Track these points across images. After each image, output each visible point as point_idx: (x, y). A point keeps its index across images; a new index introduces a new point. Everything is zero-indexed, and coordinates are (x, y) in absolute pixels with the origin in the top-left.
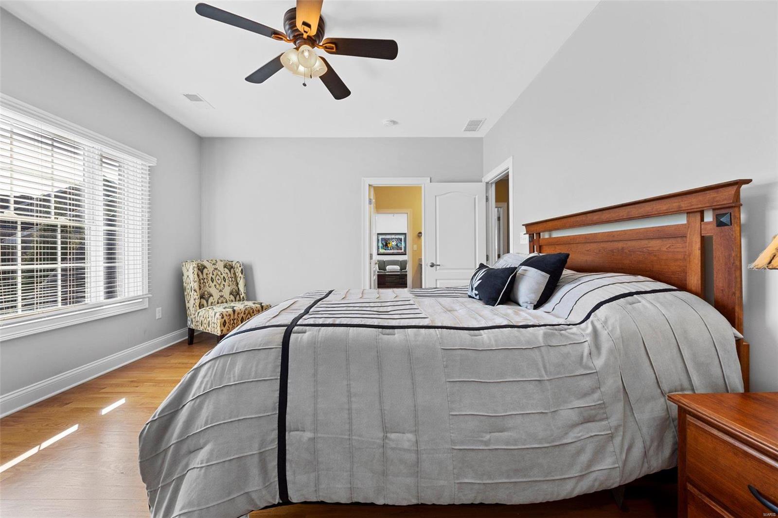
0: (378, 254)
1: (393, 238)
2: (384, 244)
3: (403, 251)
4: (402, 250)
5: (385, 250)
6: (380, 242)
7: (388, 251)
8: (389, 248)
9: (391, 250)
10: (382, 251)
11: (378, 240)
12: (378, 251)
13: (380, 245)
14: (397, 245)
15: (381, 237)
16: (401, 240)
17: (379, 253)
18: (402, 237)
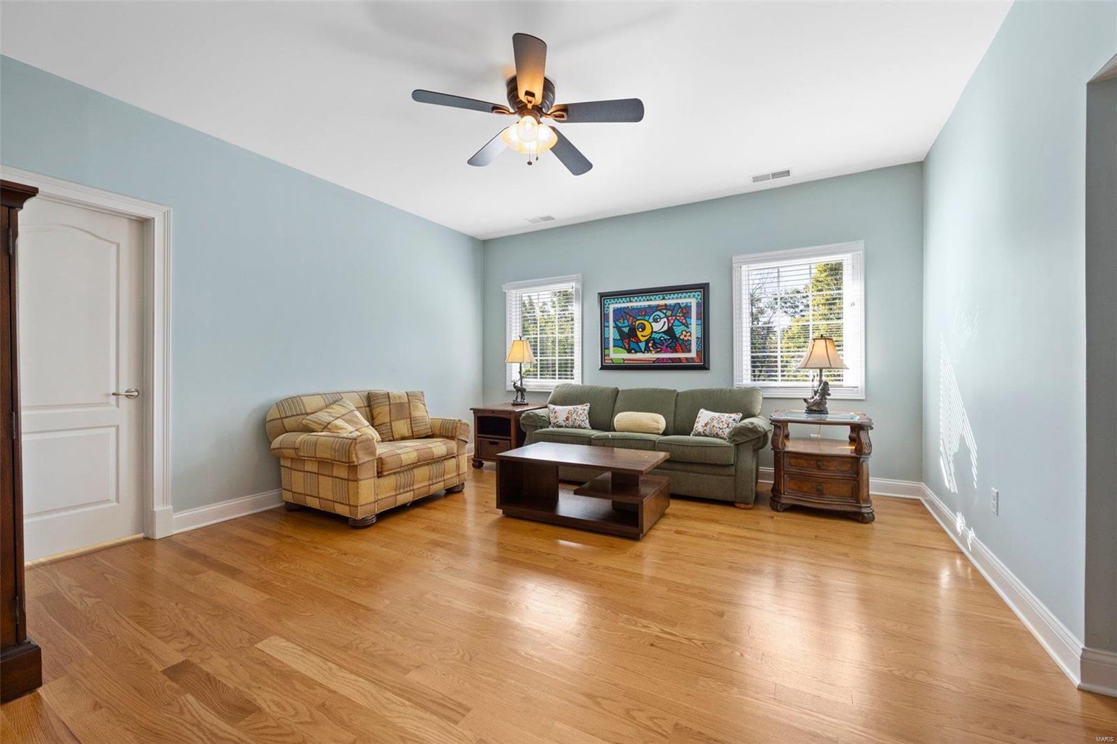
0: (604, 368)
1: (658, 308)
2: (626, 330)
3: (693, 354)
4: (689, 351)
5: (629, 351)
6: (611, 324)
7: (639, 356)
8: (642, 345)
9: (647, 350)
10: (618, 355)
11: (604, 318)
12: (603, 356)
13: (612, 334)
14: (670, 332)
15: (612, 306)
16: (686, 310)
17: (608, 362)
18: (692, 301)
